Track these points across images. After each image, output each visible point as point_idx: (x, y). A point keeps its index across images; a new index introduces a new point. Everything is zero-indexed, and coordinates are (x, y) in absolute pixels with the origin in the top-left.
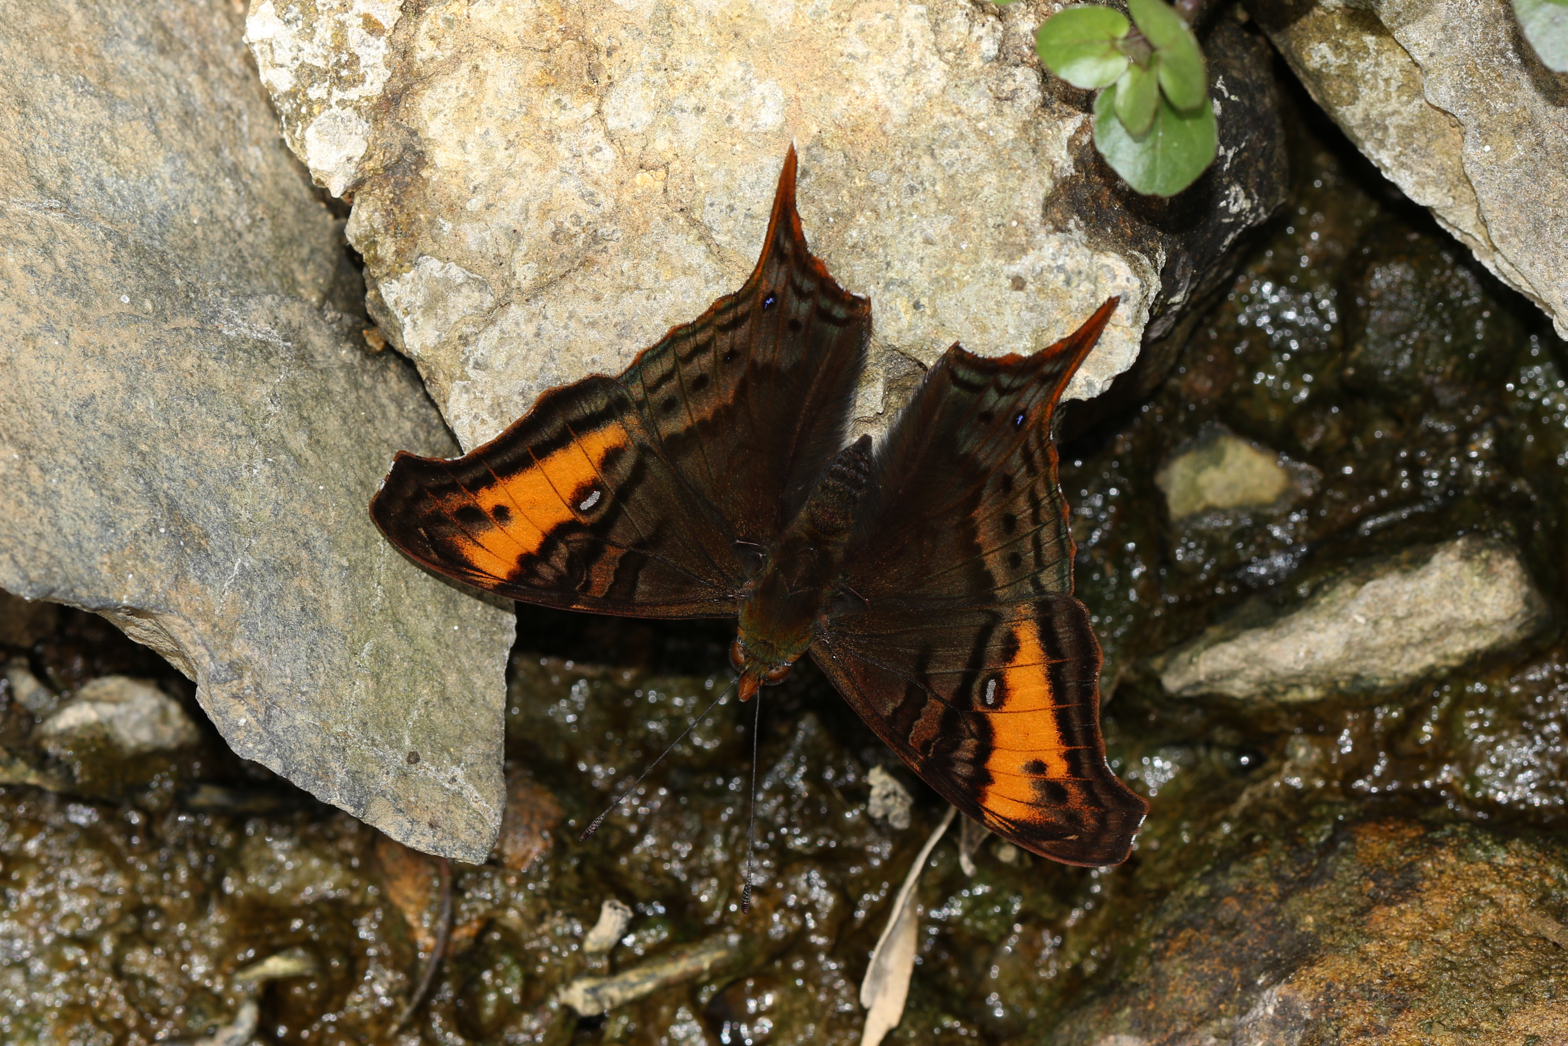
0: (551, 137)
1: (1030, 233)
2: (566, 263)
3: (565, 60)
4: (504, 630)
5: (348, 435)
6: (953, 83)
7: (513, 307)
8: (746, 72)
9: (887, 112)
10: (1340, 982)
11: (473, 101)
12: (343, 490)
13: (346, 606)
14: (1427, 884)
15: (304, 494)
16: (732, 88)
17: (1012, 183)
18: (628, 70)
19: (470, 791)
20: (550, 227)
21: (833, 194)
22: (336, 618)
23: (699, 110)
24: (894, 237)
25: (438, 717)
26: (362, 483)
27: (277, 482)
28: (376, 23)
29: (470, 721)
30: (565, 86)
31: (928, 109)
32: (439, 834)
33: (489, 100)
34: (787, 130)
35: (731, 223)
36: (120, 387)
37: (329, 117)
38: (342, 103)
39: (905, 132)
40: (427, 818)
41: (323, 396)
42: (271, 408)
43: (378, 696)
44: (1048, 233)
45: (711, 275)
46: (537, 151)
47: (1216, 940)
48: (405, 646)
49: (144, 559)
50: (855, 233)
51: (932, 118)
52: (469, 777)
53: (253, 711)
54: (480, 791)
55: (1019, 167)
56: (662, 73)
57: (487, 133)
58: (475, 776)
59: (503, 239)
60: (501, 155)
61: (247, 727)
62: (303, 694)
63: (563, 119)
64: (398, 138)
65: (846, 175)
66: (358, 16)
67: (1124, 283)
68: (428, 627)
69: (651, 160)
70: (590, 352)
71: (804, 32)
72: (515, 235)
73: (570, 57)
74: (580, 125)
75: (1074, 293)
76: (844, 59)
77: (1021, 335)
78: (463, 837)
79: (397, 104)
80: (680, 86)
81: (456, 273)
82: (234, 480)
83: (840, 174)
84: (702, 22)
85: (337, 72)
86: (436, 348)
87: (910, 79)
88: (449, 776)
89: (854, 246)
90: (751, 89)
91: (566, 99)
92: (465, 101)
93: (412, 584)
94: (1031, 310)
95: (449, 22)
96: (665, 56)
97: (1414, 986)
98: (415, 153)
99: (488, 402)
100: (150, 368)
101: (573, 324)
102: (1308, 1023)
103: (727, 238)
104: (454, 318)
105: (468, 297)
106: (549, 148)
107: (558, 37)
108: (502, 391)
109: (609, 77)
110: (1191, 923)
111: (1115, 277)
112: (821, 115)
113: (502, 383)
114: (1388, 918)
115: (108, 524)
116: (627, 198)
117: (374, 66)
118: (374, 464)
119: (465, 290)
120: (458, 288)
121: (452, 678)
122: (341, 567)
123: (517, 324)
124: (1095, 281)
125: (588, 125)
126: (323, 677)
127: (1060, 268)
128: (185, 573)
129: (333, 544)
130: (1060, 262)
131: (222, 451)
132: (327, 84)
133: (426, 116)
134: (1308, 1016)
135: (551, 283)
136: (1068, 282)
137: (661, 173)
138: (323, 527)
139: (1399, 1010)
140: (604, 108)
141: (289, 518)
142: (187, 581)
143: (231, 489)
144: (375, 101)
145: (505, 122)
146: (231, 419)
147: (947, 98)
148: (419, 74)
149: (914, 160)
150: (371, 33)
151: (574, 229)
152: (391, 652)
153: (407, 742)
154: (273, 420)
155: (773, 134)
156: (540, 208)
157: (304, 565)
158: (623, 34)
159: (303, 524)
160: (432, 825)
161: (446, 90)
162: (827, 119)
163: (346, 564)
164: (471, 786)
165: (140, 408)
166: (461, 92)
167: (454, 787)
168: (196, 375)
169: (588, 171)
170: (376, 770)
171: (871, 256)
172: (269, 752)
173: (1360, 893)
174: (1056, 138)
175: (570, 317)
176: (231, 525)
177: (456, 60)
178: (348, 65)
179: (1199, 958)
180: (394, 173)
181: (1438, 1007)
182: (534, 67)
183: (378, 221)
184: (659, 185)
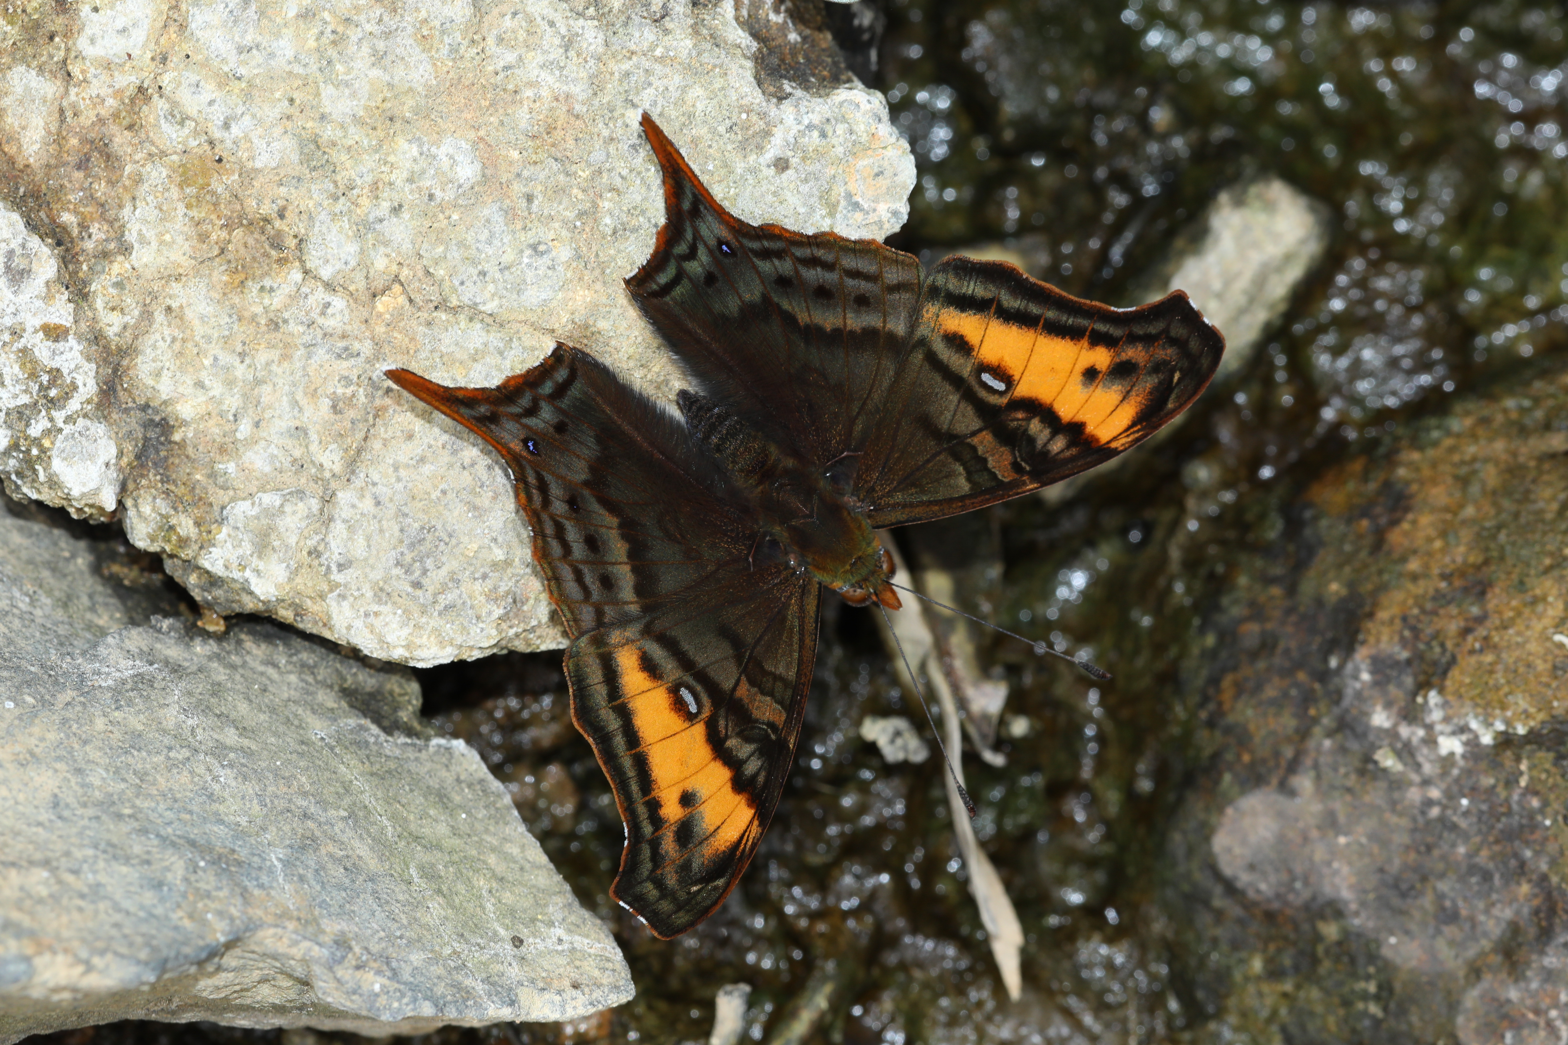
0: (274, 325)
1: (763, 115)
2: (361, 426)
3: (242, 250)
4: (499, 796)
5: (260, 710)
6: (610, 33)
7: (340, 495)
8: (420, 146)
9: (568, 96)
10: (1410, 608)
11: (184, 341)
12: (294, 756)
13: (372, 849)
14: (1414, 487)
15: (271, 777)
16: (416, 168)
17: (718, 83)
18: (311, 218)
19: (580, 942)
20: (325, 404)
21: (565, 200)
22: (373, 864)
23: (397, 210)
24: (645, 199)
25: (508, 897)
26: (303, 743)
27: (245, 778)
28: (57, 327)
29: (534, 886)
30: (258, 273)
31: (604, 69)
32: (586, 990)
33: (199, 330)
34: (488, 172)
35: (491, 287)
36: (69, 776)
37: (66, 439)
38: (69, 419)
39: (596, 102)
40: (567, 983)
41: (217, 690)
42: (190, 722)
43: (453, 907)
44: (777, 106)
45: (501, 345)
46: (271, 346)
47: (1261, 665)
48: (439, 855)
49: (208, 895)
50: (608, 220)
51: (612, 74)
52: (569, 931)
53: (379, 972)
54: (587, 936)
55: (715, 66)
56: (342, 199)
57: (216, 359)
58: (573, 928)
59: (289, 443)
60: (240, 371)
61: (385, 990)
62: (401, 937)
63: (277, 301)
64: (133, 422)
65: (568, 174)
66: (36, 331)
67: (868, 107)
68: (442, 829)
69: (379, 284)
70: (435, 487)
71: (450, 76)
72: (300, 432)
73: (246, 245)
74: (297, 295)
75: (835, 141)
76: (502, 75)
77: (812, 209)
78: (605, 981)
79: (115, 391)
80: (365, 201)
81: (270, 499)
82: (210, 796)
83: (561, 177)
84: (352, 130)
85: (46, 397)
86: (290, 580)
87: (572, 53)
88: (555, 940)
89: (615, 232)
90: (434, 157)
91: (267, 283)
92: (177, 346)
93: (404, 801)
94: (806, 181)
95: (119, 285)
96: (335, 183)
97: (1478, 568)
98: (157, 425)
99: (369, 594)
100: (76, 746)
101: (403, 473)
102: (1409, 662)
103: (496, 302)
104: (292, 540)
105: (294, 513)
106: (279, 336)
107: (224, 234)
108: (377, 575)
109: (295, 236)
110: (1224, 671)
111: (858, 105)
112: (513, 138)
113: (373, 568)
114: (1406, 534)
115: (158, 885)
116: (380, 329)
117: (77, 367)
118: (296, 722)
119: (288, 508)
120: (281, 510)
121: (492, 860)
122: (344, 819)
123: (354, 506)
124: (844, 119)
125: (304, 290)
126: (403, 916)
127: (810, 127)
128: (245, 889)
129: (323, 803)
130: (806, 122)
131: (185, 778)
132: (44, 413)
133: (150, 382)
134: (1405, 655)
135: (359, 451)
136: (823, 135)
137: (397, 288)
138: (305, 794)
139: (1483, 593)
140: (308, 265)
141: (276, 802)
142: (252, 895)
143: (215, 806)
144: (96, 399)
145: (226, 340)
146: (170, 749)
147: (613, 48)
148: (119, 349)
149: (620, 122)
150: (56, 340)
151: (349, 391)
152: (433, 866)
153: (502, 932)
154: (199, 731)
155: (479, 183)
156: (306, 394)
157: (318, 833)
158: (283, 191)
159: (290, 801)
160: (576, 986)
161: (154, 347)
162: (521, 137)
163: (346, 814)
164: (577, 938)
165: (97, 782)
166: (169, 340)
167: (566, 946)
168: (115, 730)
169: (330, 330)
170: (500, 967)
171: (635, 230)
172: (415, 1000)
173: (1360, 537)
174: (725, 24)
175: (396, 468)
176: (240, 834)
177: (147, 315)
178: (52, 383)
179: (1259, 688)
180: (147, 458)
181: (1514, 566)
182: (220, 276)
183: (163, 506)
184: (402, 300)
